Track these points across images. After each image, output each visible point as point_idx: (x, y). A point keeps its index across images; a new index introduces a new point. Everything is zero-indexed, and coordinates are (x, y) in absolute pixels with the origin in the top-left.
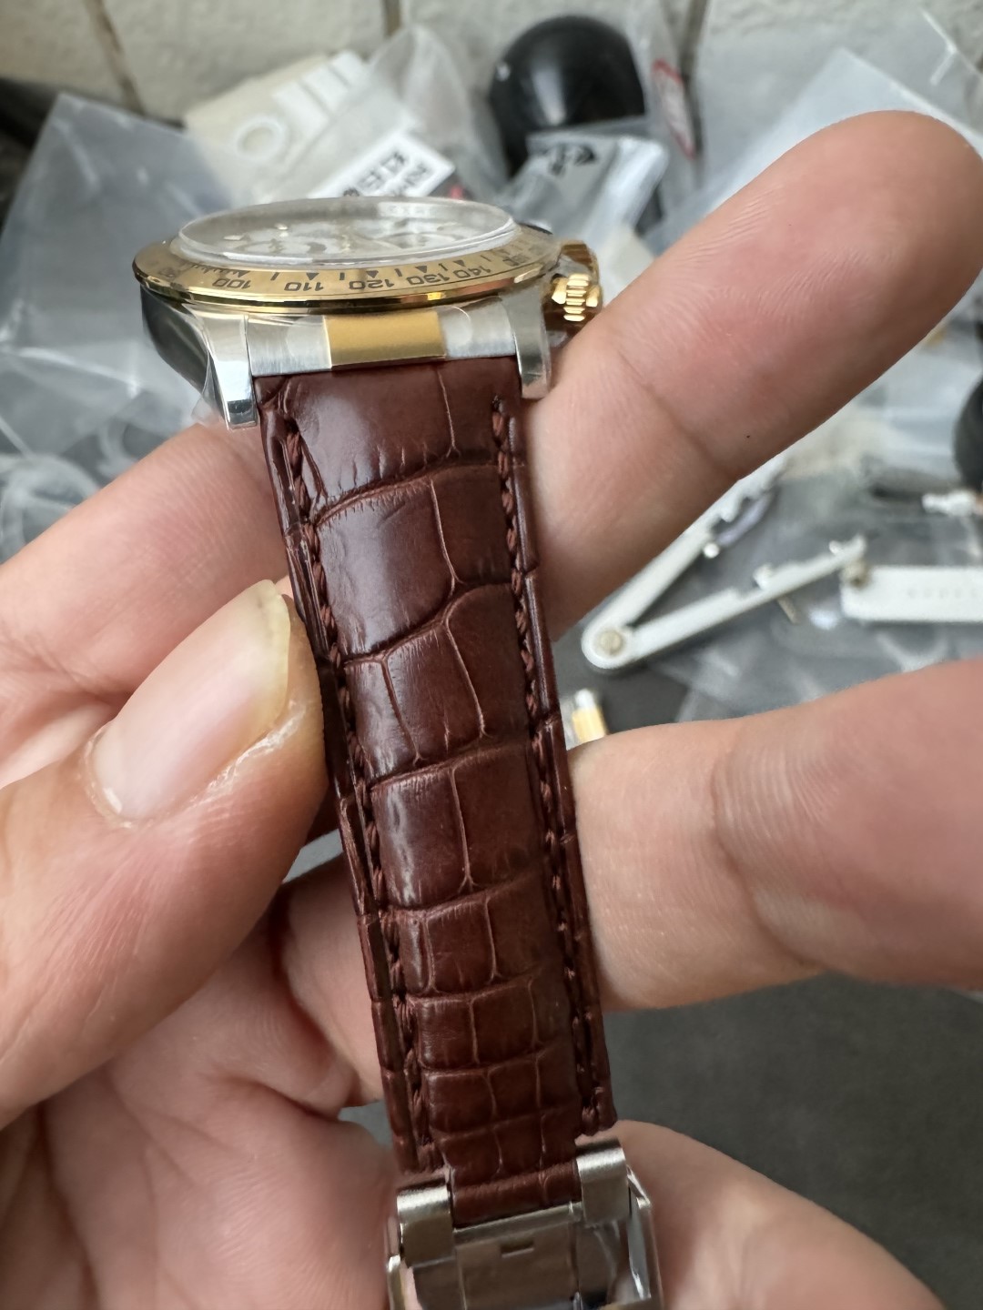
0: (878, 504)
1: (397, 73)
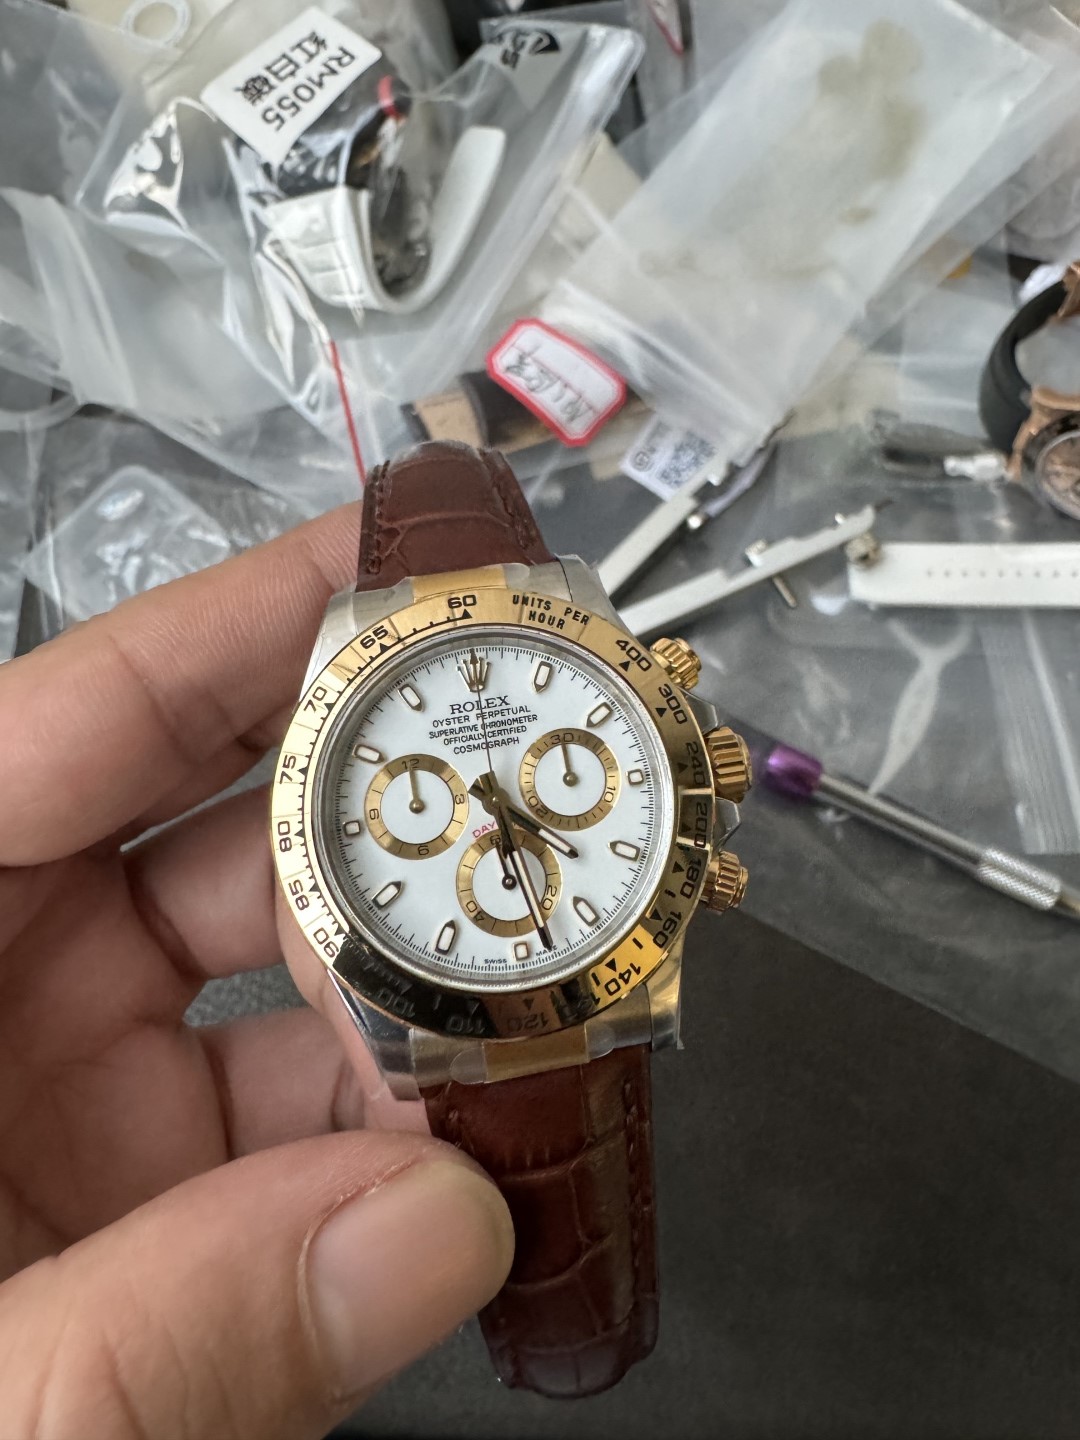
0: (891, 466)
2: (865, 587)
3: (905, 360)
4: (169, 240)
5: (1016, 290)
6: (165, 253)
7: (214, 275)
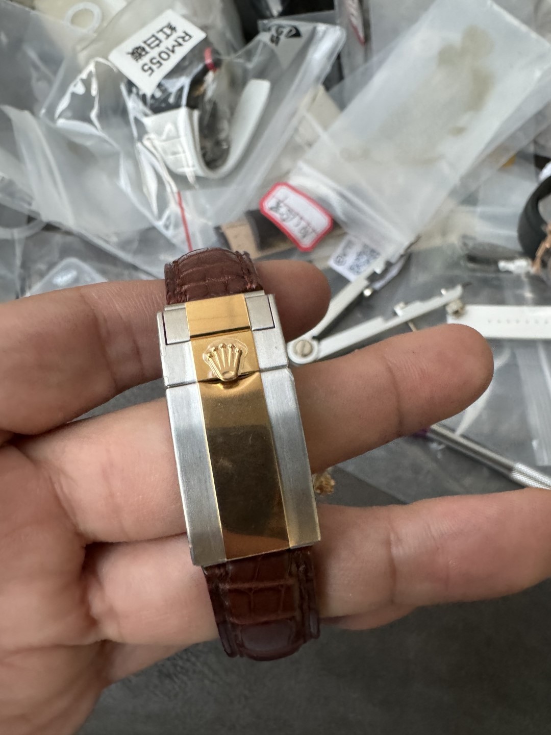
0: (470, 265)
3: (479, 209)
4: (91, 136)
5: (537, 174)
6: (89, 143)
7: (115, 156)
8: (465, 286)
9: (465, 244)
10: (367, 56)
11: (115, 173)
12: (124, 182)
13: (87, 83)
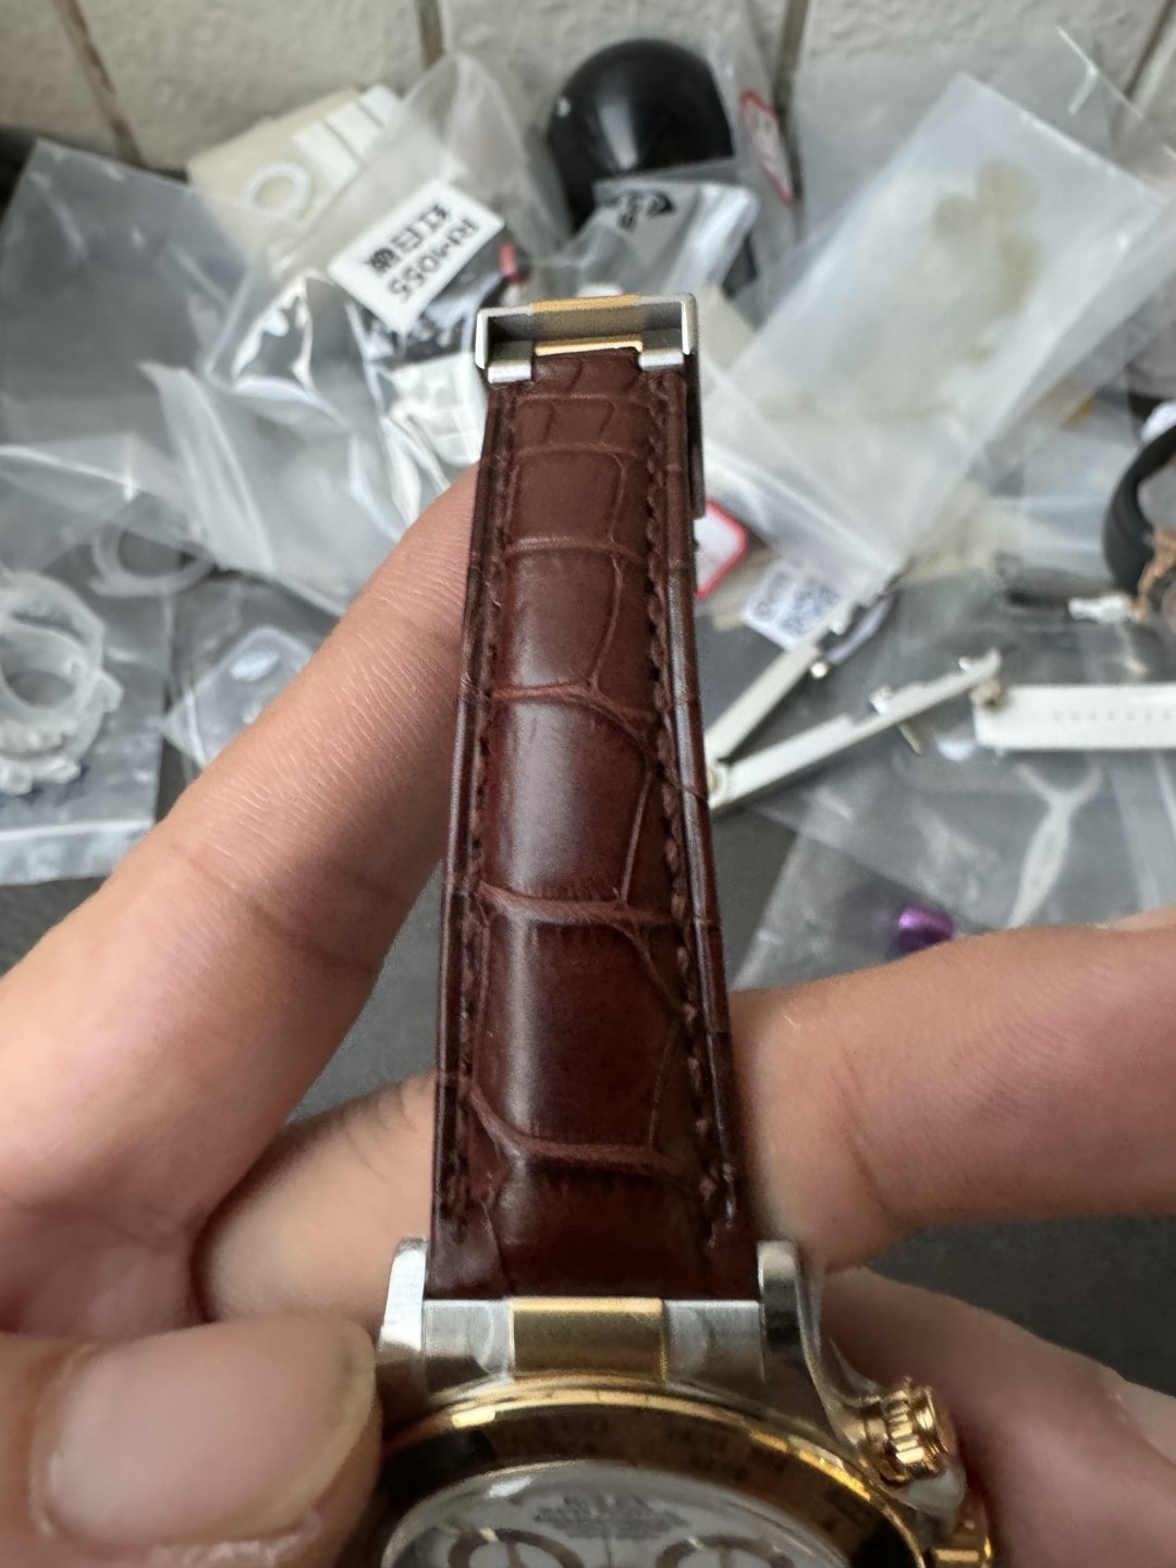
0: (1018, 611)
1: (438, 110)
2: (993, 732)
3: (1026, 503)
4: (297, 404)
5: (1137, 429)
6: (292, 418)
7: (340, 440)
8: (1006, 651)
9: (1002, 572)
10: (799, 233)
11: (341, 470)
12: (358, 487)
13: (290, 315)
